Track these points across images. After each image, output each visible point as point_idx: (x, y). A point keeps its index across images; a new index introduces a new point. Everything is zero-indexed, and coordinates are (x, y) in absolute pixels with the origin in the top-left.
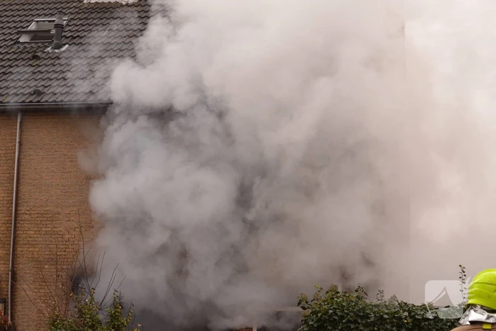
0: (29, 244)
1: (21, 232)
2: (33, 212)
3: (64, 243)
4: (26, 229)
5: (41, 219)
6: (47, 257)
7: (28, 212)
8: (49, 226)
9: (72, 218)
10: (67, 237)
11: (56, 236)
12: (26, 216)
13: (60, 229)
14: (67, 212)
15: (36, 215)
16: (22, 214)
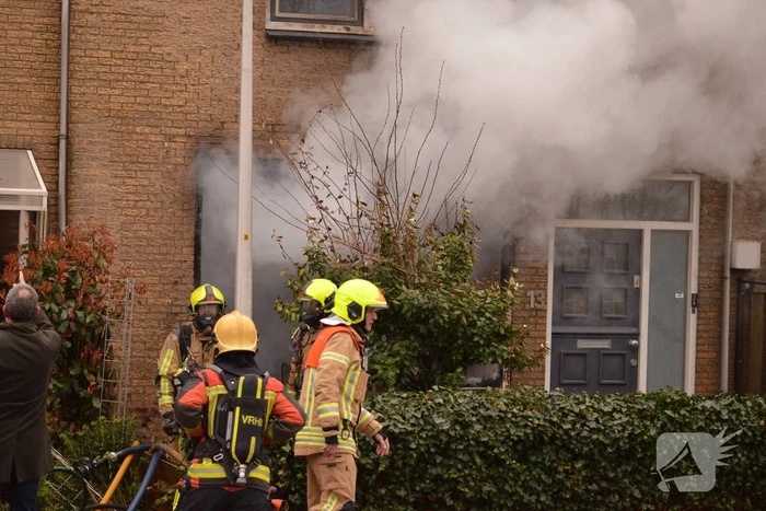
0: (98, 79)
1: (79, 53)
2: (107, 10)
3: (178, 80)
4: (92, 45)
5: (125, 25)
6: (142, 108)
7: (94, 9)
8: (144, 41)
9: (194, 28)
10: (183, 67)
11: (159, 64)
12: (90, 17)
13: (166, 49)
14: (181, 14)
15: (112, 17)
16: (81, 11)
